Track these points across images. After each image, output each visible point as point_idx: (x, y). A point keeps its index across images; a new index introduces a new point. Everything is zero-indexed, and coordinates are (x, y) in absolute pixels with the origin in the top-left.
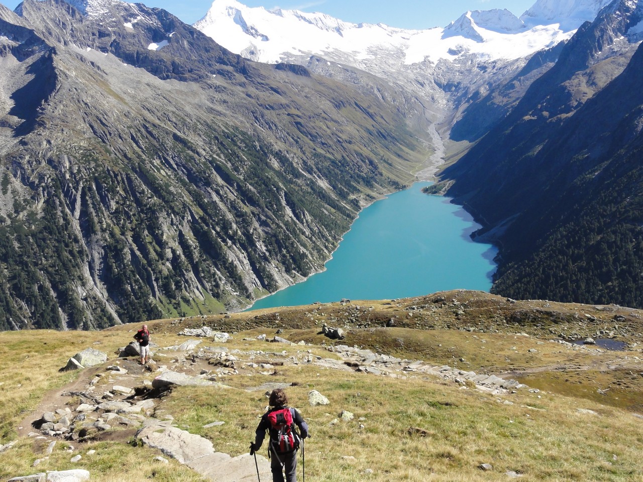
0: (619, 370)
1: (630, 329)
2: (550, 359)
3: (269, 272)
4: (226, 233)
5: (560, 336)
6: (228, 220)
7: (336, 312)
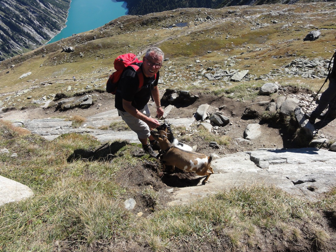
0: (192, 33)
1: (187, 17)
2: (164, 36)
3: (44, 32)
4: (19, 20)
5: (163, 26)
6: (17, 14)
7: (70, 40)
